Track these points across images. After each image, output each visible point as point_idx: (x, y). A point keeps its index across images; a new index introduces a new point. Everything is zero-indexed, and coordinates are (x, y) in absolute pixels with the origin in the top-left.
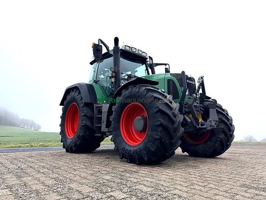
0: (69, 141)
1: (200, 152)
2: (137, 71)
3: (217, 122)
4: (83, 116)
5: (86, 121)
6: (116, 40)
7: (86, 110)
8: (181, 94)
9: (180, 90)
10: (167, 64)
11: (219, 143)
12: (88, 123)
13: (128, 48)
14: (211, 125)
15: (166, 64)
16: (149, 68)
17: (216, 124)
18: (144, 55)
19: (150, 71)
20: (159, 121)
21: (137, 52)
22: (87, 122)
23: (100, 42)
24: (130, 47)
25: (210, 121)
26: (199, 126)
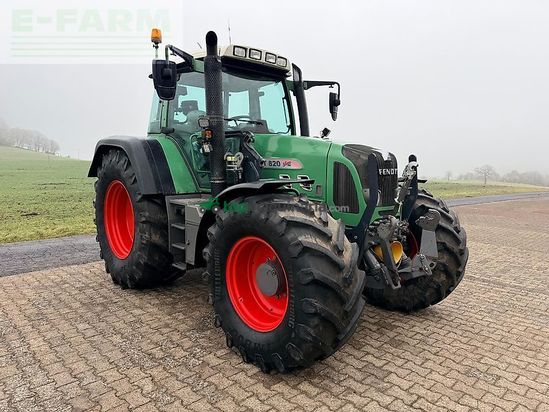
0: (118, 264)
1: (391, 300)
2: (262, 94)
3: (434, 260)
4: (143, 222)
5: (150, 235)
6: (211, 39)
7: (149, 212)
8: (363, 205)
9: (362, 193)
10: (334, 83)
11: (432, 291)
12: (156, 238)
13: (240, 53)
14: (421, 269)
15: (331, 84)
16: (291, 93)
17: (432, 265)
18: (280, 63)
19: (294, 99)
20: (312, 305)
21: (263, 60)
22: (153, 236)
23: (170, 52)
24: (246, 49)
25: (421, 260)
26: (396, 285)
